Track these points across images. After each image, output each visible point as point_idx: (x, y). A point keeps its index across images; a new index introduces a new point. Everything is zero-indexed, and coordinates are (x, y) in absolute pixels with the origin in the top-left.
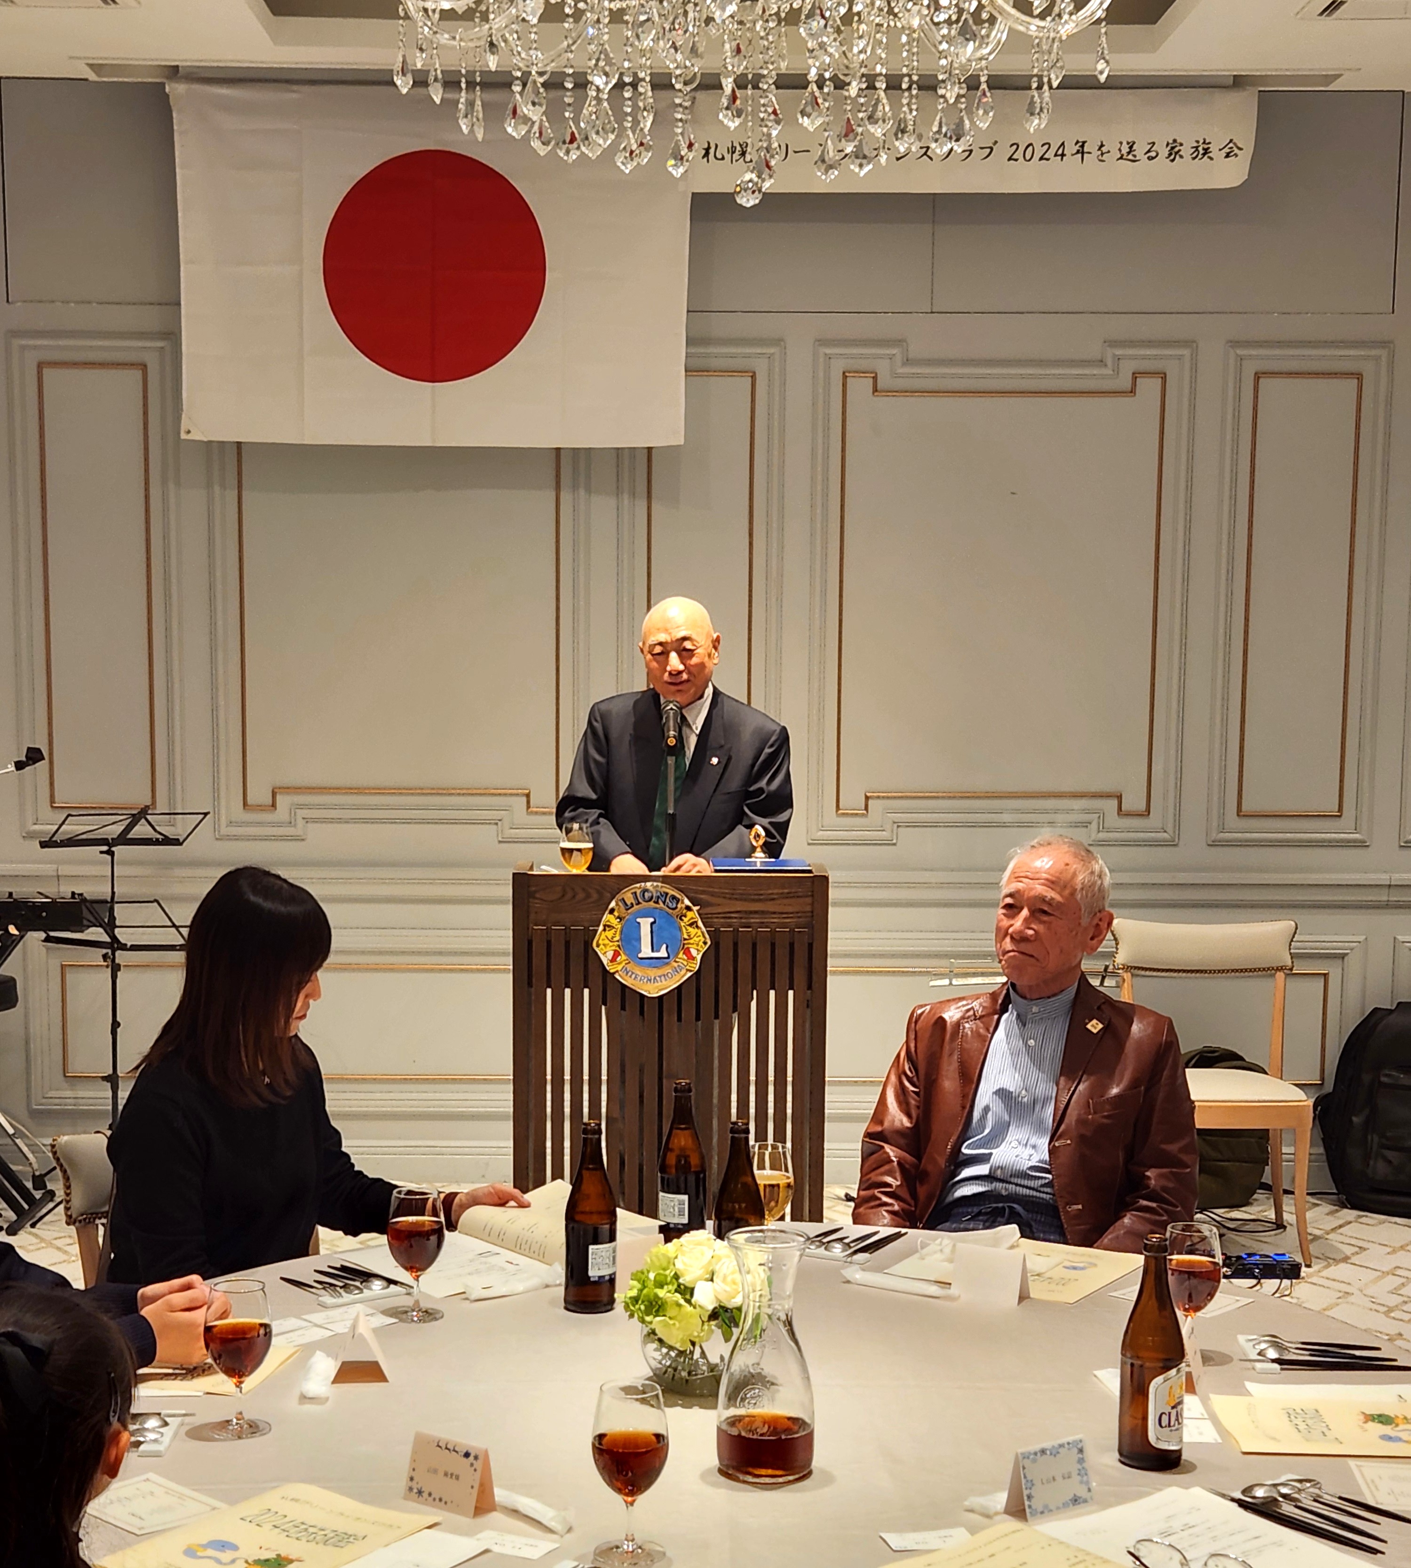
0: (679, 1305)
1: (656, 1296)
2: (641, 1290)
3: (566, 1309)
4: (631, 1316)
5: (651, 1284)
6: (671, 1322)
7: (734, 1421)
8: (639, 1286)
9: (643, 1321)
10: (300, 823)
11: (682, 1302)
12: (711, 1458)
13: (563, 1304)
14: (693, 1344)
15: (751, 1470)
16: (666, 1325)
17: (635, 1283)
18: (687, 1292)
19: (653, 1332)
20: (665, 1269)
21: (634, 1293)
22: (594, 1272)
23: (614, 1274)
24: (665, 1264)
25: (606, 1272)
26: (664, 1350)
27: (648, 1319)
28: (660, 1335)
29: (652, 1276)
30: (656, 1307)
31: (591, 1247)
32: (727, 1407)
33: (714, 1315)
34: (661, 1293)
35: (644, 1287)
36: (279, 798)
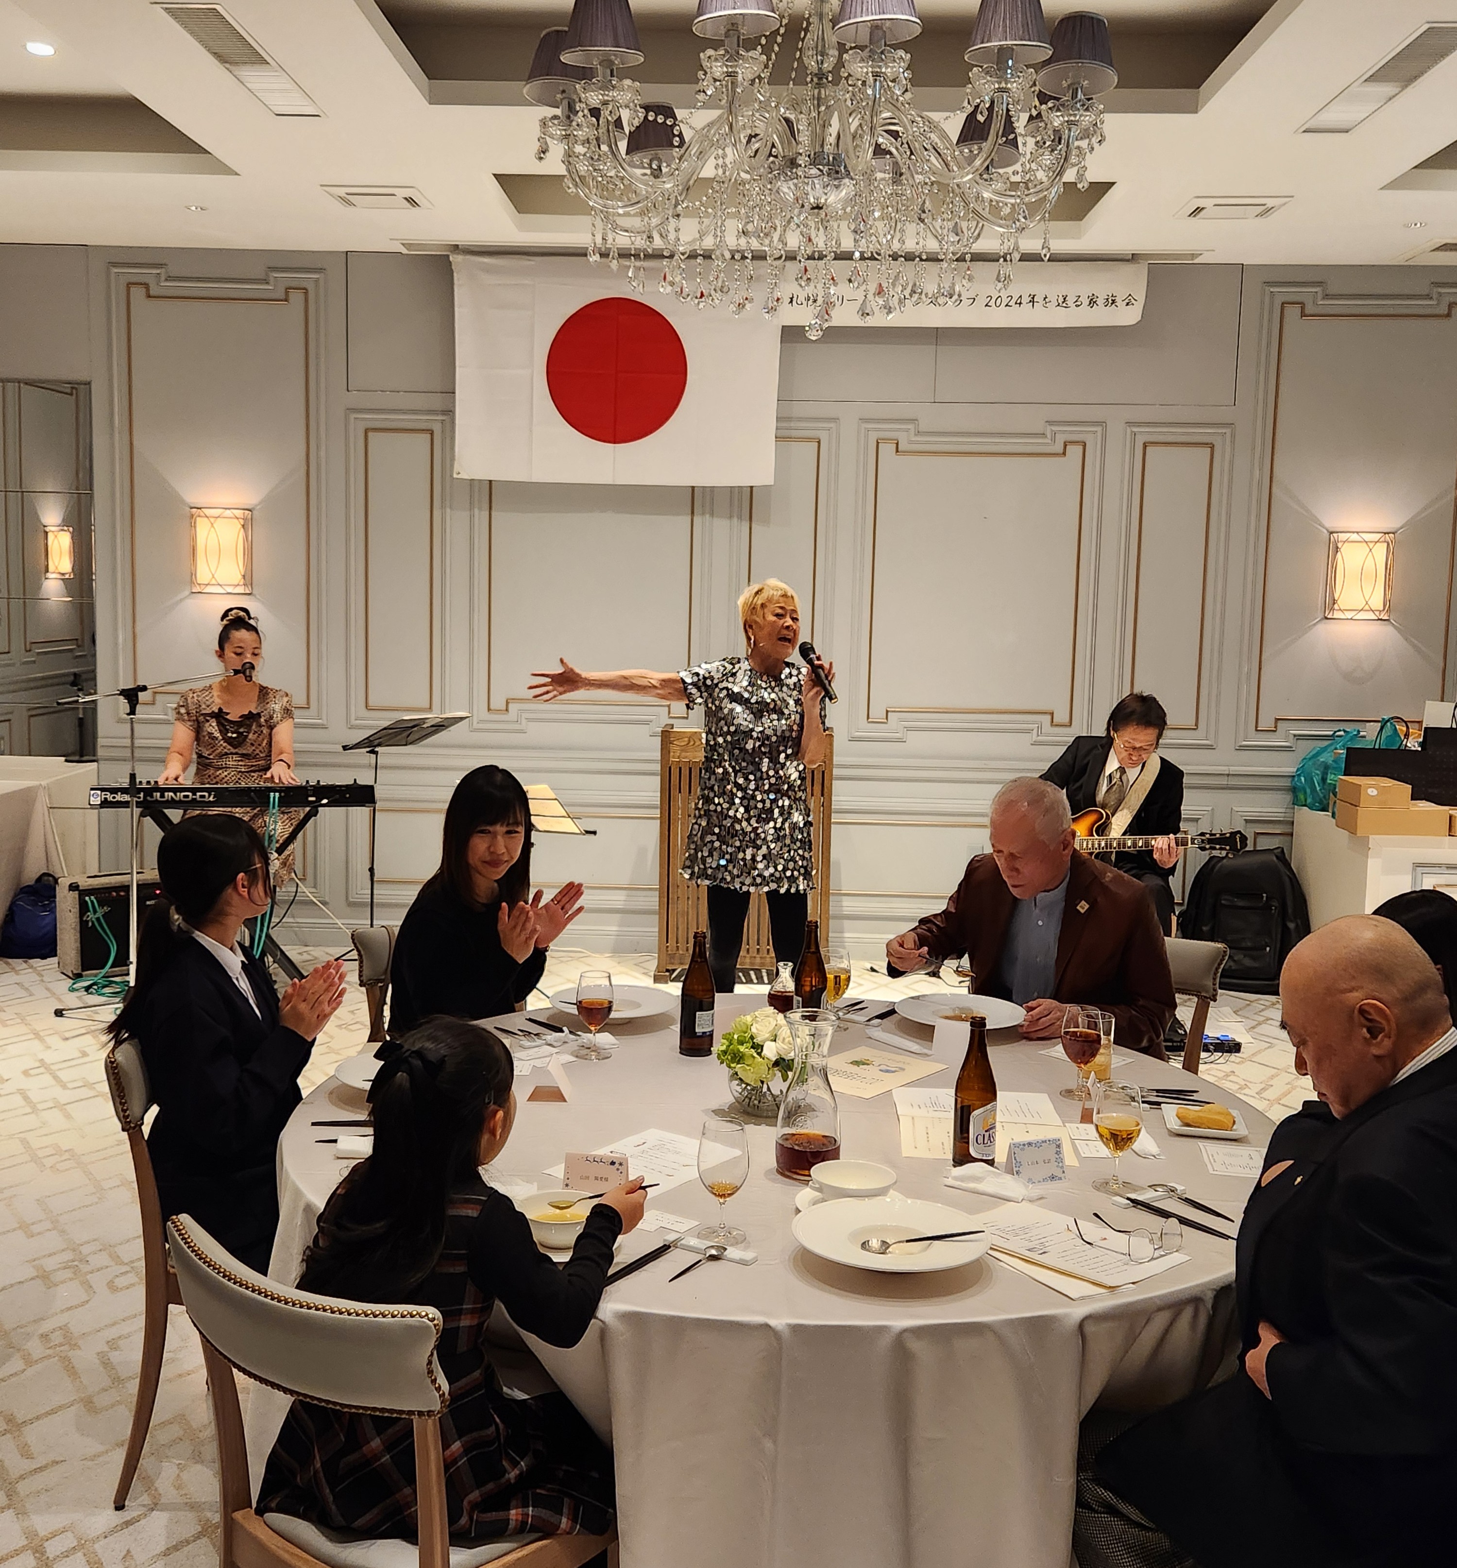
0: (754, 1057)
1: (739, 1050)
2: (729, 1046)
3: (681, 1053)
4: (722, 1063)
5: (735, 1042)
6: (748, 1068)
7: (786, 1137)
8: (727, 1043)
9: (730, 1067)
10: (524, 721)
11: (755, 1055)
12: (772, 1163)
13: (679, 1050)
14: (762, 1082)
15: (798, 1171)
16: (745, 1070)
17: (725, 1041)
18: (758, 1048)
19: (736, 1073)
20: (745, 1033)
21: (724, 1048)
22: (699, 1030)
23: (713, 1031)
24: (745, 1029)
25: (707, 1030)
26: (744, 1086)
27: (733, 1065)
28: (740, 1076)
29: (736, 1037)
30: (738, 1058)
31: (698, 1013)
32: (782, 1127)
33: (776, 1064)
34: (742, 1049)
35: (731, 1044)
36: (510, 705)
